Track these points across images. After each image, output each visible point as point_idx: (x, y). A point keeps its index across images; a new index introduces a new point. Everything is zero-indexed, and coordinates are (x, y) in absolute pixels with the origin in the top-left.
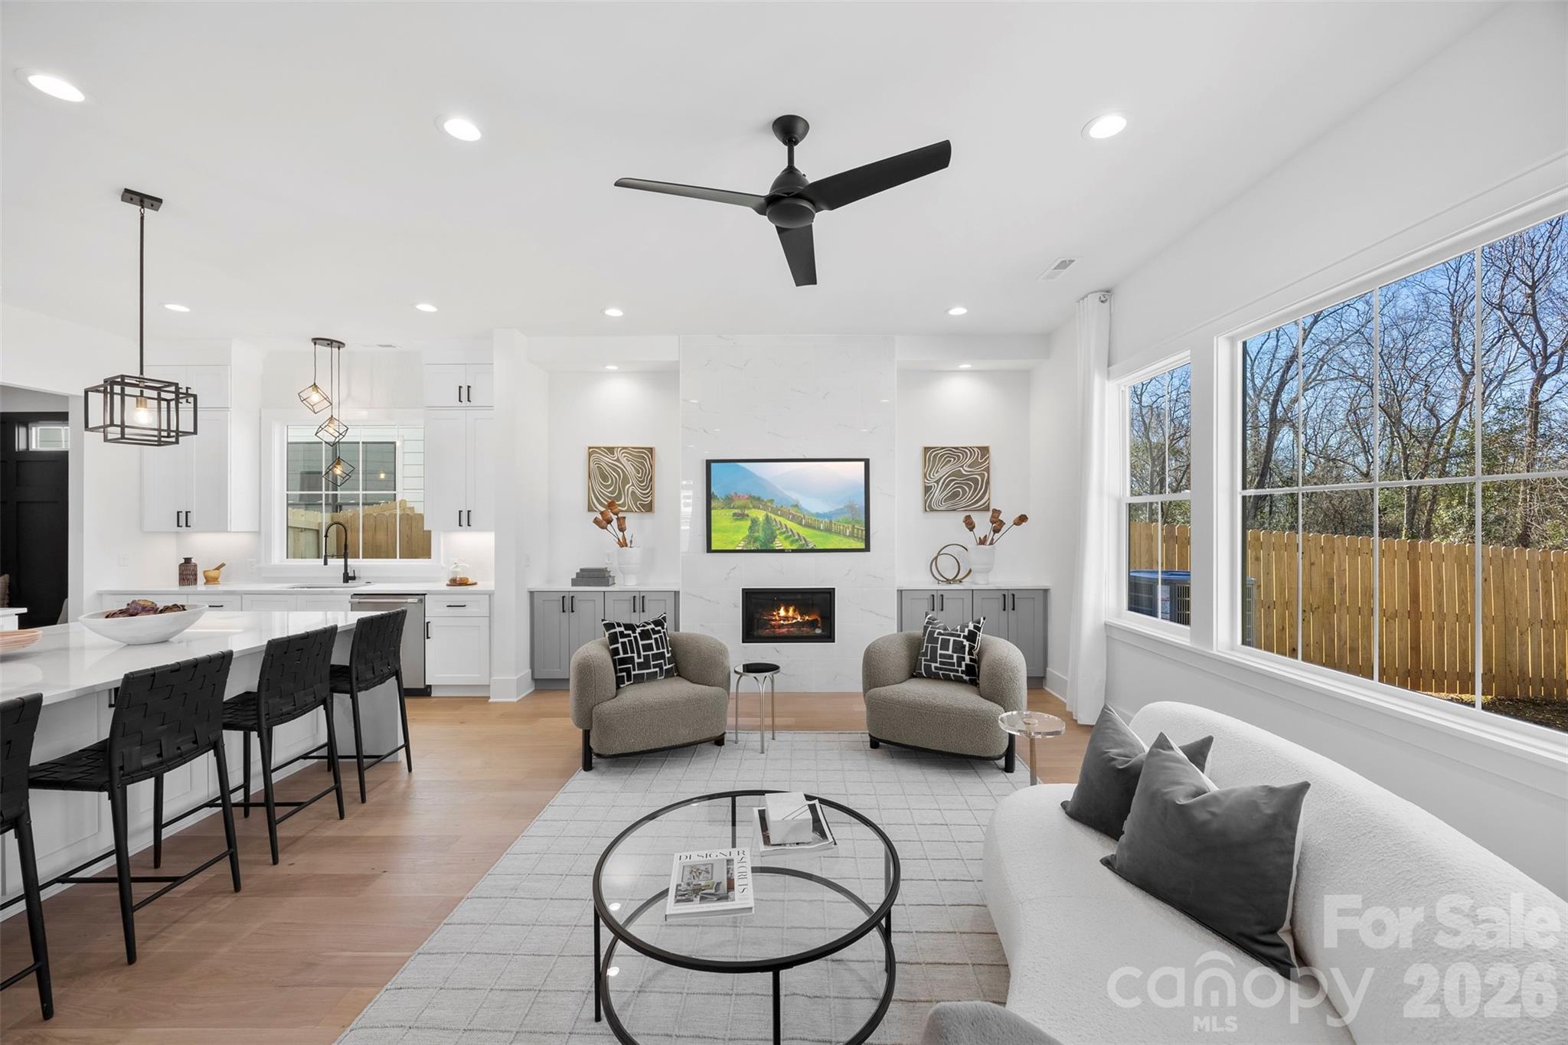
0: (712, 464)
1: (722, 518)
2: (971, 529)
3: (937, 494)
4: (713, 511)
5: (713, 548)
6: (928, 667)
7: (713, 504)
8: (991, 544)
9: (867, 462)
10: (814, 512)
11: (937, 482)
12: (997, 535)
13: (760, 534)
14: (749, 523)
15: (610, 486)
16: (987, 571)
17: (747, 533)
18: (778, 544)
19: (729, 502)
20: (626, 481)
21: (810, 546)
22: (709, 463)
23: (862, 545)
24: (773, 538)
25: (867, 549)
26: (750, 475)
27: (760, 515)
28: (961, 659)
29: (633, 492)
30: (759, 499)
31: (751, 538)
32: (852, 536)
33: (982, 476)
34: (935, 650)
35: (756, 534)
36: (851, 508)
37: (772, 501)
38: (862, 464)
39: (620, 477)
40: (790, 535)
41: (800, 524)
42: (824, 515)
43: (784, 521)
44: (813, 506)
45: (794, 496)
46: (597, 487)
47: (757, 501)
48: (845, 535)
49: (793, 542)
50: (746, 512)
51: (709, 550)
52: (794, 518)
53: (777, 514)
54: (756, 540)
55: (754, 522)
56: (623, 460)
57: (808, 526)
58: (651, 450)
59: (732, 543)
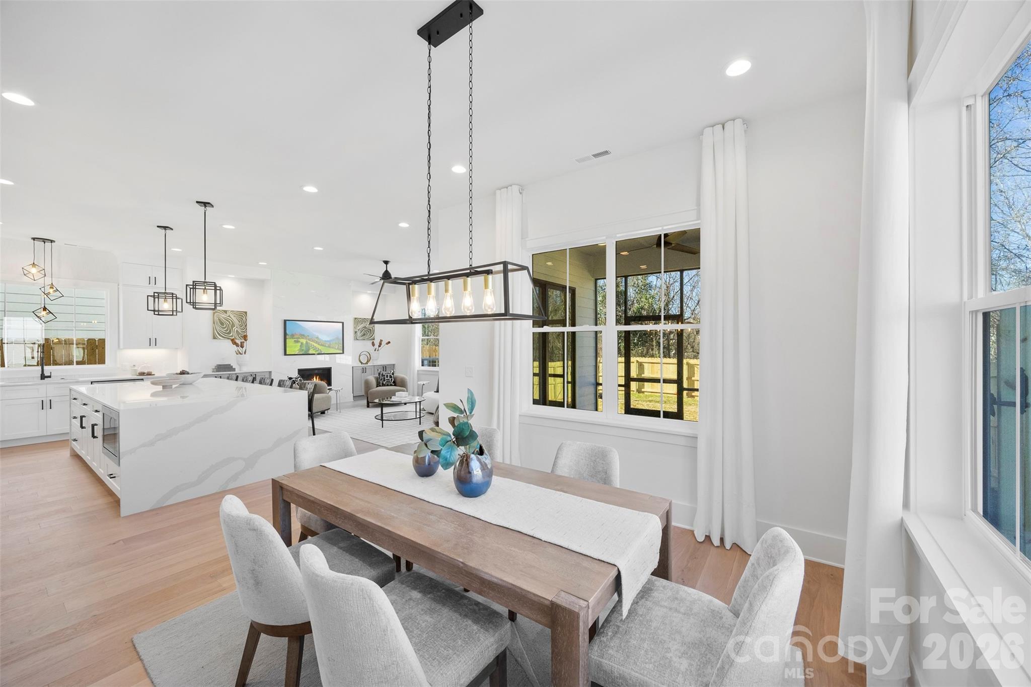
0: (287, 322)
1: (290, 342)
2: (373, 346)
3: (359, 334)
4: (287, 340)
5: (287, 353)
6: (383, 383)
7: (287, 337)
8: (378, 351)
9: (343, 323)
10: (324, 340)
11: (359, 330)
12: (380, 348)
13: (304, 348)
14: (300, 344)
15: (225, 327)
16: (377, 360)
17: (299, 348)
18: (311, 352)
19: (293, 336)
20: (233, 325)
21: (323, 353)
22: (285, 321)
23: (342, 352)
24: (309, 349)
25: (343, 353)
26: (300, 326)
27: (304, 341)
28: (392, 380)
29: (237, 331)
30: (303, 335)
31: (301, 350)
32: (338, 349)
33: (372, 328)
34: (384, 378)
35: (303, 348)
36: (337, 338)
37: (308, 336)
38: (341, 324)
39: (230, 323)
40: (315, 348)
41: (319, 344)
42: (328, 341)
43: (313, 343)
44: (324, 338)
45: (317, 334)
46: (218, 328)
47: (303, 336)
48: (335, 349)
49: (317, 351)
50: (299, 340)
51: (285, 354)
52: (317, 343)
53: (310, 341)
54: (303, 350)
55: (302, 343)
56: (232, 316)
57: (321, 345)
58: (246, 313)
59: (294, 351)
